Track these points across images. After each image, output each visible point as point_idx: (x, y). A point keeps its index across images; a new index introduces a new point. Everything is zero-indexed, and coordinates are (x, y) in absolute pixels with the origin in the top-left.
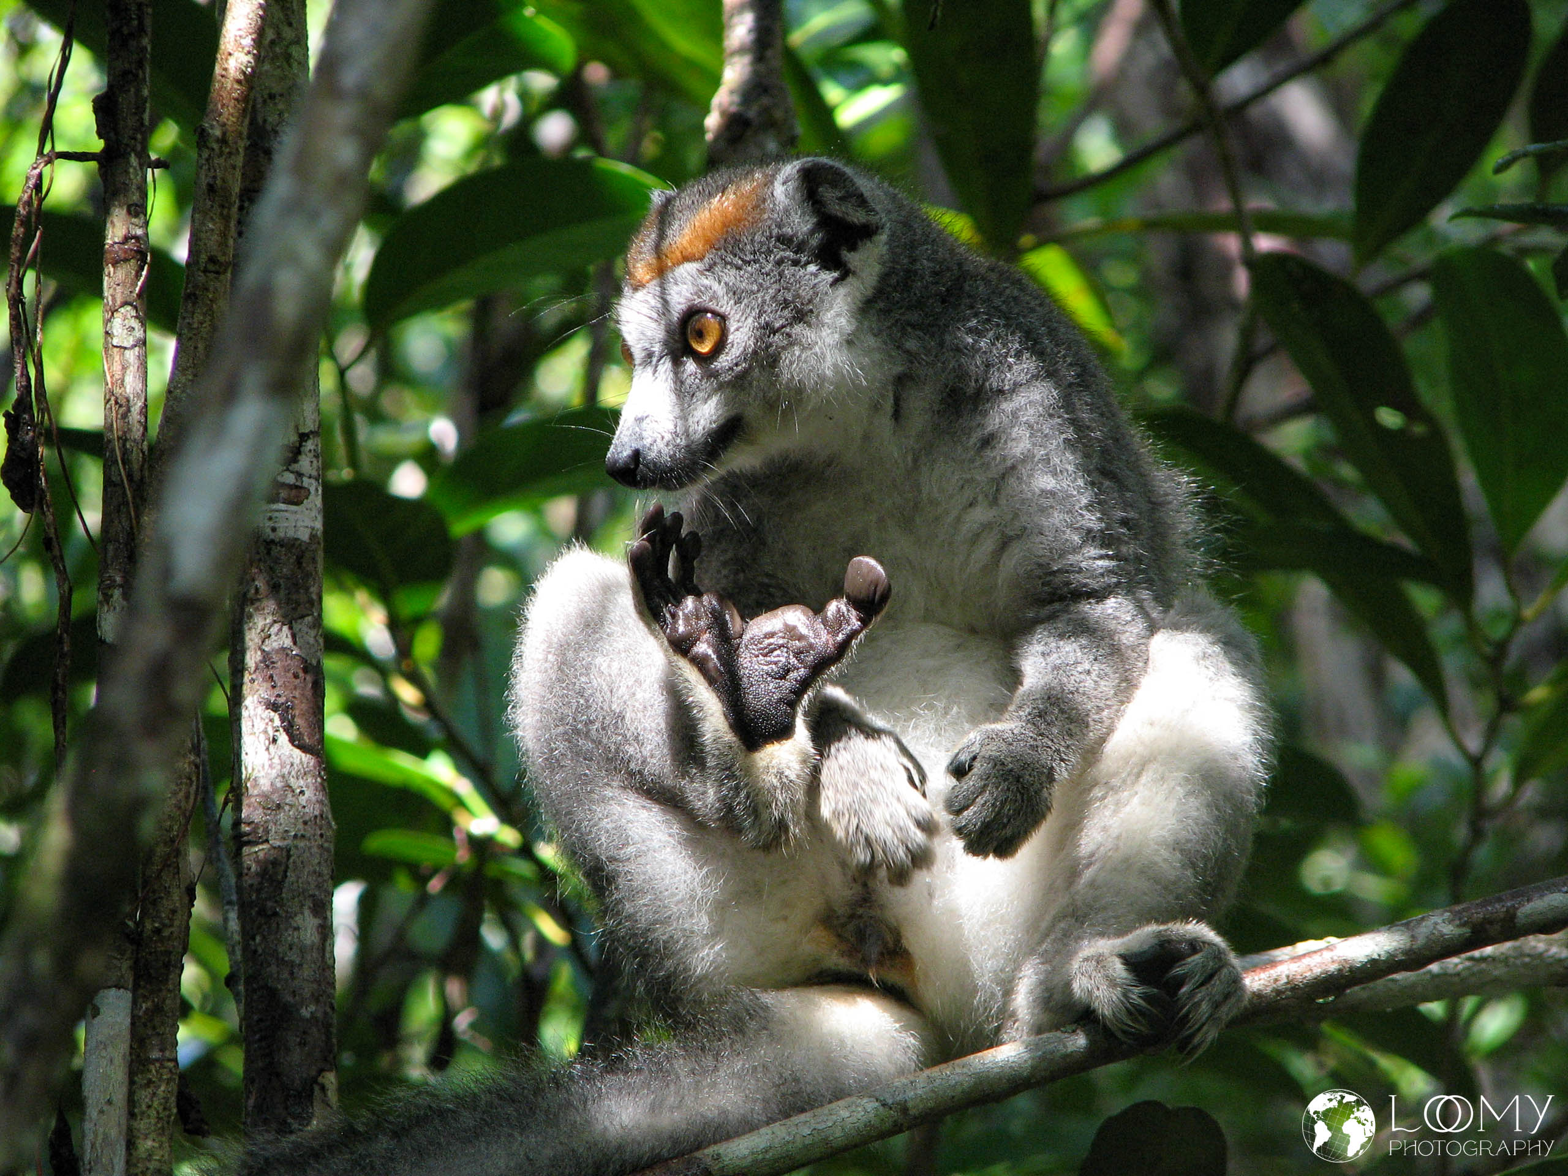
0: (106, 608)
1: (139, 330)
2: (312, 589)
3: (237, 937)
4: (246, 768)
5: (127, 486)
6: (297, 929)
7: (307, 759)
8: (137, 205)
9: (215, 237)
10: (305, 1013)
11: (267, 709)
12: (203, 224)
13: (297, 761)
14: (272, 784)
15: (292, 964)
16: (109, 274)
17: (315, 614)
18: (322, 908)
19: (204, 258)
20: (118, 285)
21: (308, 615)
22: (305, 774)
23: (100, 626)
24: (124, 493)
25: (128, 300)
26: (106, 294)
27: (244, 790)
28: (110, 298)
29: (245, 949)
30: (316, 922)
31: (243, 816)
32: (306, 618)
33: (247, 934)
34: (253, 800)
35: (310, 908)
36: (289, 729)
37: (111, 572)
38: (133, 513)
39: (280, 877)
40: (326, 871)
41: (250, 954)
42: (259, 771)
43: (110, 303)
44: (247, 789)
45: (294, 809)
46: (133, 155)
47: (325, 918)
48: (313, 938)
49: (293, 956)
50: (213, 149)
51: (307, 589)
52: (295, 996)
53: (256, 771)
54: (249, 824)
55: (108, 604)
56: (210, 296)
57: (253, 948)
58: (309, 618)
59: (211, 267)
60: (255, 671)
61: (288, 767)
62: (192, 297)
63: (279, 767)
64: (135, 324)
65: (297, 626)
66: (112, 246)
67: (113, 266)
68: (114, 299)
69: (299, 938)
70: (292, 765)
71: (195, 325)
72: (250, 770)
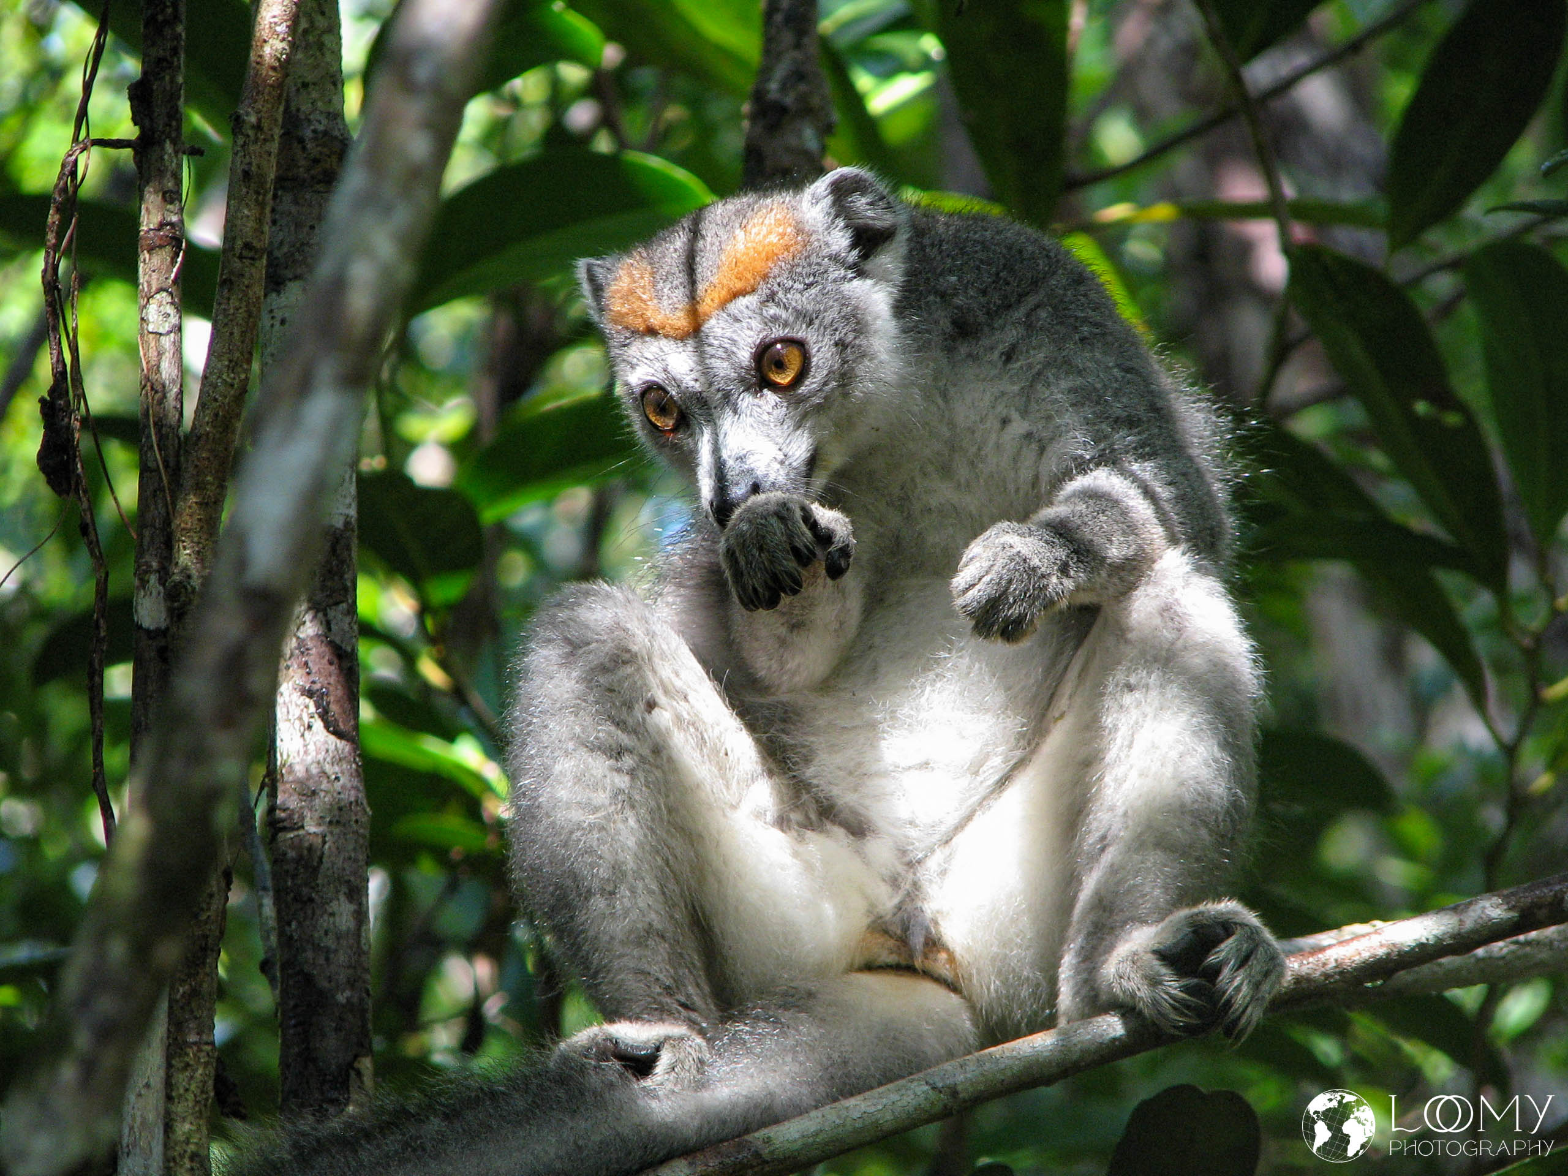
0: (142, 593)
1: (175, 317)
2: (346, 576)
3: (272, 923)
4: (281, 755)
5: (163, 471)
6: (332, 914)
7: (341, 744)
8: (171, 192)
9: (251, 224)
10: (341, 998)
11: (302, 695)
12: (238, 210)
13: (332, 748)
14: (307, 770)
15: (327, 950)
16: (145, 260)
17: (350, 601)
18: (357, 893)
19: (239, 243)
20: (154, 271)
21: (342, 602)
22: (340, 760)
23: (136, 611)
24: (161, 478)
25: (164, 286)
26: (141, 281)
27: (279, 777)
28: (145, 285)
29: (281, 934)
30: (352, 907)
31: (278, 802)
32: (341, 605)
33: (283, 920)
34: (288, 786)
35: (345, 894)
36: (324, 715)
37: (147, 558)
38: (168, 499)
39: (315, 864)
40: (362, 857)
41: (286, 941)
42: (294, 757)
43: (146, 289)
44: (282, 775)
45: (329, 795)
46: (168, 142)
47: (360, 904)
48: (348, 924)
49: (329, 942)
50: (248, 136)
51: (341, 577)
52: (330, 982)
53: (291, 757)
54: (284, 810)
55: (144, 588)
56: (246, 283)
57: (289, 934)
58: (344, 605)
59: (245, 253)
60: (290, 658)
61: (323, 753)
62: (227, 283)
63: (314, 753)
64: (170, 310)
65: (331, 613)
66: (147, 232)
67: (148, 252)
68: (149, 285)
69: (334, 923)
70: (327, 751)
71: (232, 311)
72: (285, 757)
